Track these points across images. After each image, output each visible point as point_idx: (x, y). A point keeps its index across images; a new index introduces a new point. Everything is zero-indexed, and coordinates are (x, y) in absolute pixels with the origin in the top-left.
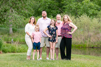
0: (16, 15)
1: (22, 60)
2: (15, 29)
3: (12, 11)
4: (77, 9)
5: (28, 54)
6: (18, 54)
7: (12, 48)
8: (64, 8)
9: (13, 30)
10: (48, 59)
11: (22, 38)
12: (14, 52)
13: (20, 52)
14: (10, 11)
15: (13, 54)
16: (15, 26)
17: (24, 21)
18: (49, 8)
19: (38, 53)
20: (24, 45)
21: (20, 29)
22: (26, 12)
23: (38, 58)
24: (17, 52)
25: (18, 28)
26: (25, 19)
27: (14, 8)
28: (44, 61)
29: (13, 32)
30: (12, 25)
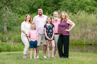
0: (10, 13)
1: (18, 58)
2: (10, 27)
3: (6, 9)
4: (73, 5)
5: (25, 53)
6: (14, 52)
7: (8, 47)
8: (60, 5)
9: (8, 28)
10: (45, 57)
11: (17, 36)
12: (9, 51)
13: (16, 50)
14: (4, 8)
15: (8, 53)
16: (9, 24)
17: (19, 19)
18: (44, 4)
19: (35, 51)
20: (19, 44)
21: (14, 27)
22: (21, 9)
23: (35, 57)
24: (13, 51)
25: (13, 26)
26: (19, 17)
27: (8, 6)
28: (41, 59)
29: (8, 30)
30: (6, 23)
